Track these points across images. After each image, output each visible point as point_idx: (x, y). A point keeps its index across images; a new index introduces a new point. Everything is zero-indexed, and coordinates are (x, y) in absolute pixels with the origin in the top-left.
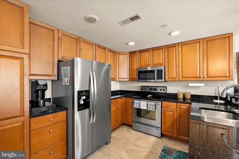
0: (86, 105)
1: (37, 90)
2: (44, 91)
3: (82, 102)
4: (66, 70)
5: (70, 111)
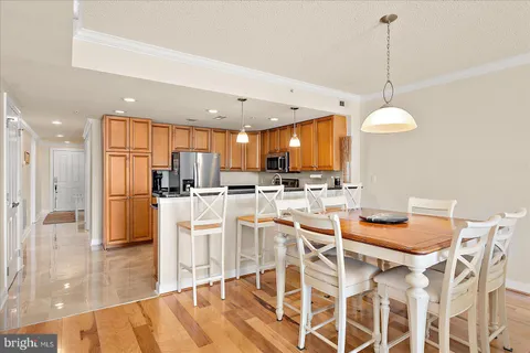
4: (176, 161)
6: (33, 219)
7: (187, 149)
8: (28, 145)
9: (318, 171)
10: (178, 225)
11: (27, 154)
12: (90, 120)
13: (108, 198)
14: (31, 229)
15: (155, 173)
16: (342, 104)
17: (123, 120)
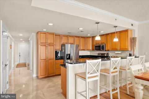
0: (69, 58)
1: (57, 53)
2: (58, 53)
3: (68, 57)
4: (63, 47)
5: (64, 60)
6: (13, 66)
7: (67, 43)
8: (11, 43)
9: (119, 51)
10: (76, 75)
11: (11, 45)
12: (33, 34)
13: (40, 61)
14: (12, 70)
15: (56, 52)
16: (132, 25)
17: (45, 33)
